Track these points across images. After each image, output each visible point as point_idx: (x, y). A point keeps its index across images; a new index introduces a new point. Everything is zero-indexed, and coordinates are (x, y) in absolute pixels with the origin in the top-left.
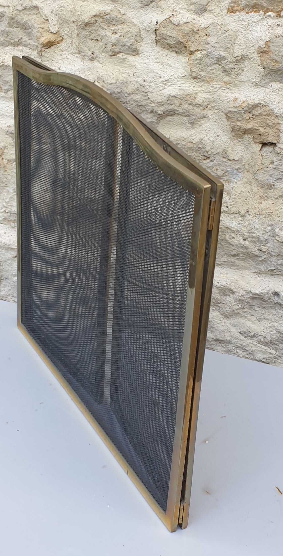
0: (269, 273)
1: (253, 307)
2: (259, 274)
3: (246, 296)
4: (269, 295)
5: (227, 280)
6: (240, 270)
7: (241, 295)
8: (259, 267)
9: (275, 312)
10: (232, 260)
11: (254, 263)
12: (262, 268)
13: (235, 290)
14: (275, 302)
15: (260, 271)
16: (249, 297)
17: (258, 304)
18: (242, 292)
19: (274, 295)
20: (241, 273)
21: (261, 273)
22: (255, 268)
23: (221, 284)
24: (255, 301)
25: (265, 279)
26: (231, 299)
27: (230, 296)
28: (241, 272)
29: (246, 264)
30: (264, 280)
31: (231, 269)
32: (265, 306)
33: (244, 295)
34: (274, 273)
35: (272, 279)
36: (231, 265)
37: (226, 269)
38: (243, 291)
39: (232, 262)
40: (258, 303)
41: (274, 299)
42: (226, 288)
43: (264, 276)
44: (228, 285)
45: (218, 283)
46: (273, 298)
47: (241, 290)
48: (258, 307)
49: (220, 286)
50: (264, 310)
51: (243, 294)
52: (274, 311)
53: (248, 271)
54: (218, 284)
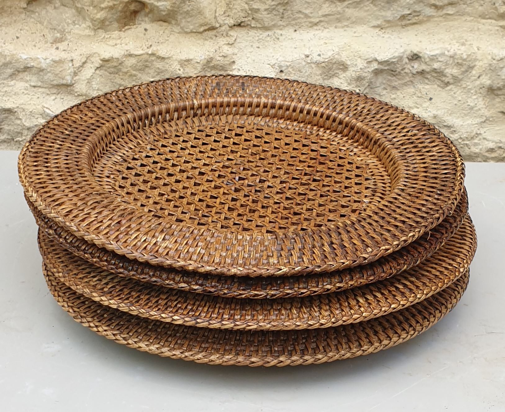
0: (400, 23)
1: (376, 89)
2: (382, 29)
3: (369, 70)
4: (404, 62)
5: (334, 49)
6: (352, 27)
7: (361, 69)
8: (383, 13)
9: (413, 90)
10: (339, 9)
11: (375, 9)
12: (389, 14)
13: (349, 63)
14: (414, 72)
15: (385, 21)
16: (373, 71)
17: (384, 84)
18: (361, 64)
19: (409, 60)
20: (355, 32)
21: (387, 25)
22: (378, 19)
23: (324, 57)
24: (380, 79)
25: (392, 35)
26: (341, 81)
27: (341, 77)
28: (355, 30)
29: (362, 14)
30: (392, 37)
31: (336, 27)
32: (396, 83)
33: (366, 67)
34: (408, 22)
35: (404, 34)
36: (337, 19)
37: (327, 30)
38: (363, 61)
39: (340, 13)
40: (384, 82)
41: (411, 68)
42: (334, 61)
43: (390, 31)
44: (336, 56)
45: (319, 55)
46: (409, 66)
47: (359, 59)
48: (385, 89)
49: (323, 60)
50: (393, 93)
51: (362, 67)
52: (411, 90)
53: (365, 26)
54: (318, 58)
